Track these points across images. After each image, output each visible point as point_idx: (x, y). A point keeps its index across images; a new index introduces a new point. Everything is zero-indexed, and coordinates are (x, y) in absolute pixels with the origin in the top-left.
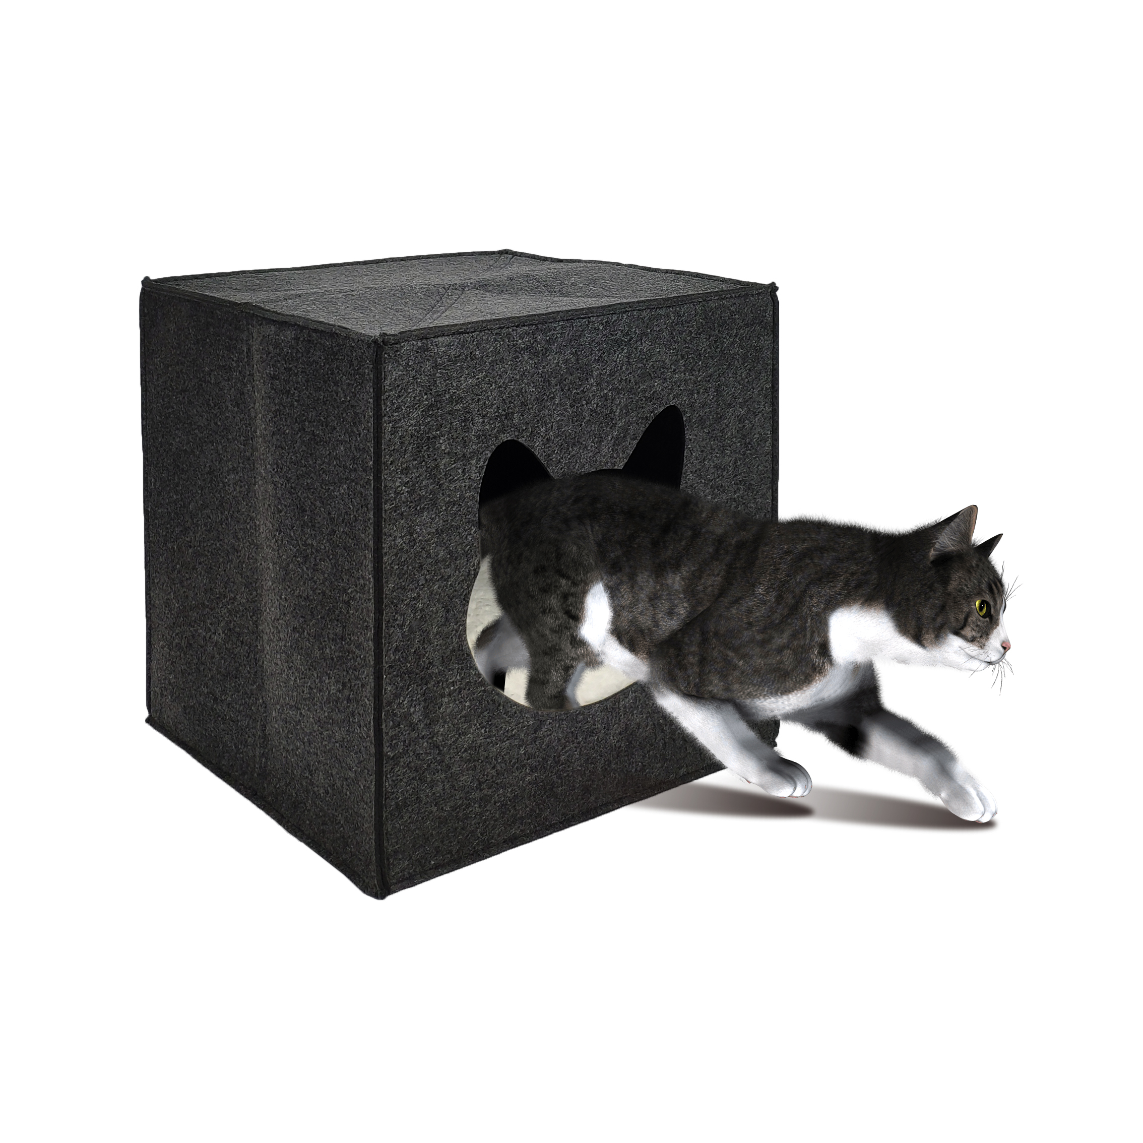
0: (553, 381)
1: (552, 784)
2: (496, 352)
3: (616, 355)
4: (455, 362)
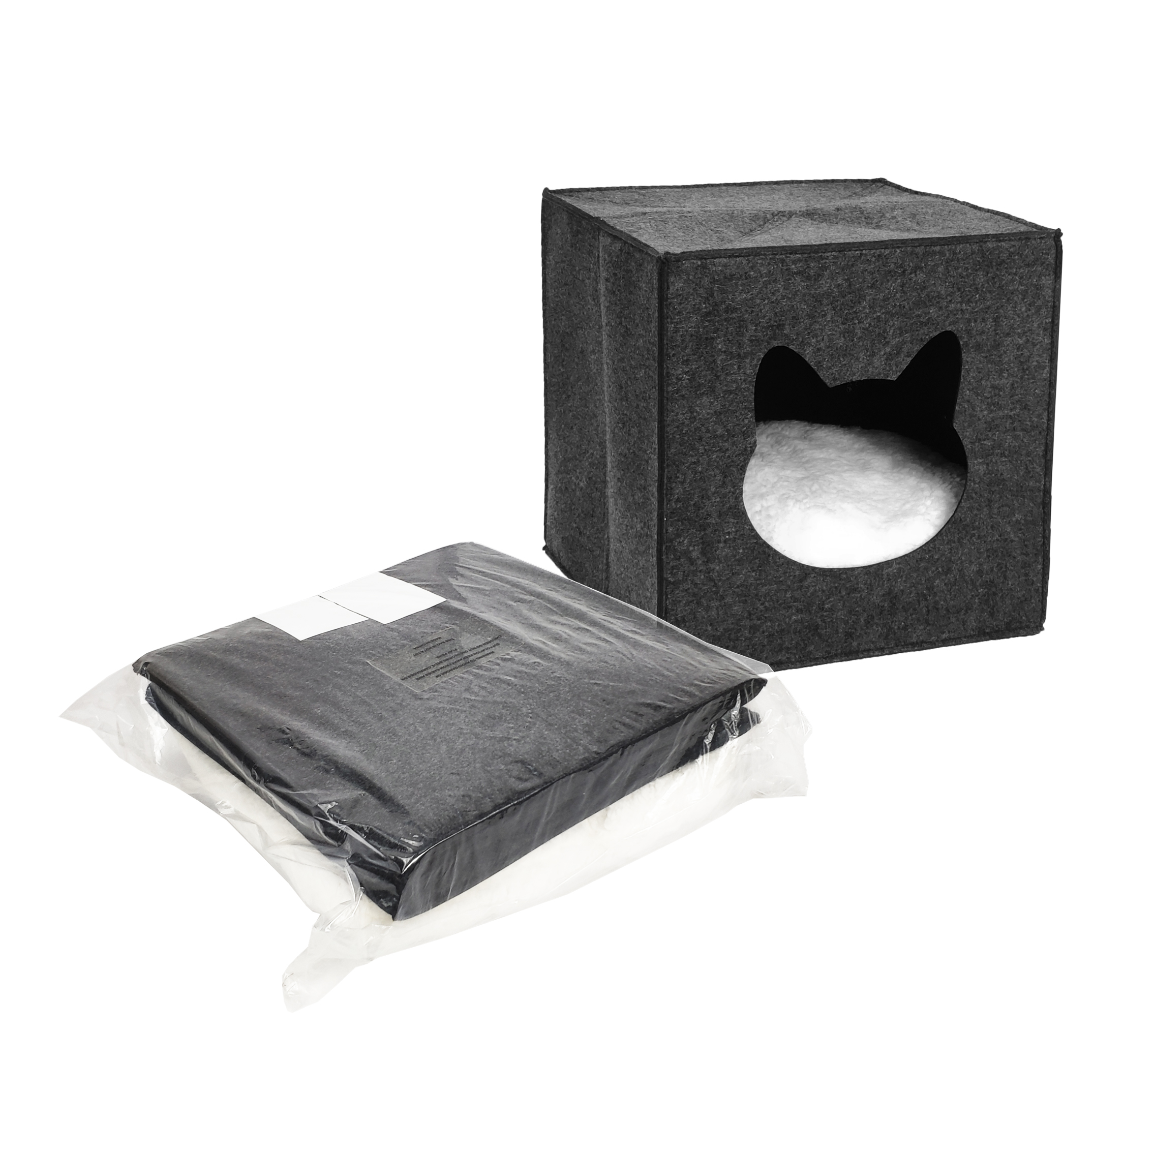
0: (825, 302)
1: (816, 626)
2: (769, 273)
3: (890, 284)
4: (730, 280)
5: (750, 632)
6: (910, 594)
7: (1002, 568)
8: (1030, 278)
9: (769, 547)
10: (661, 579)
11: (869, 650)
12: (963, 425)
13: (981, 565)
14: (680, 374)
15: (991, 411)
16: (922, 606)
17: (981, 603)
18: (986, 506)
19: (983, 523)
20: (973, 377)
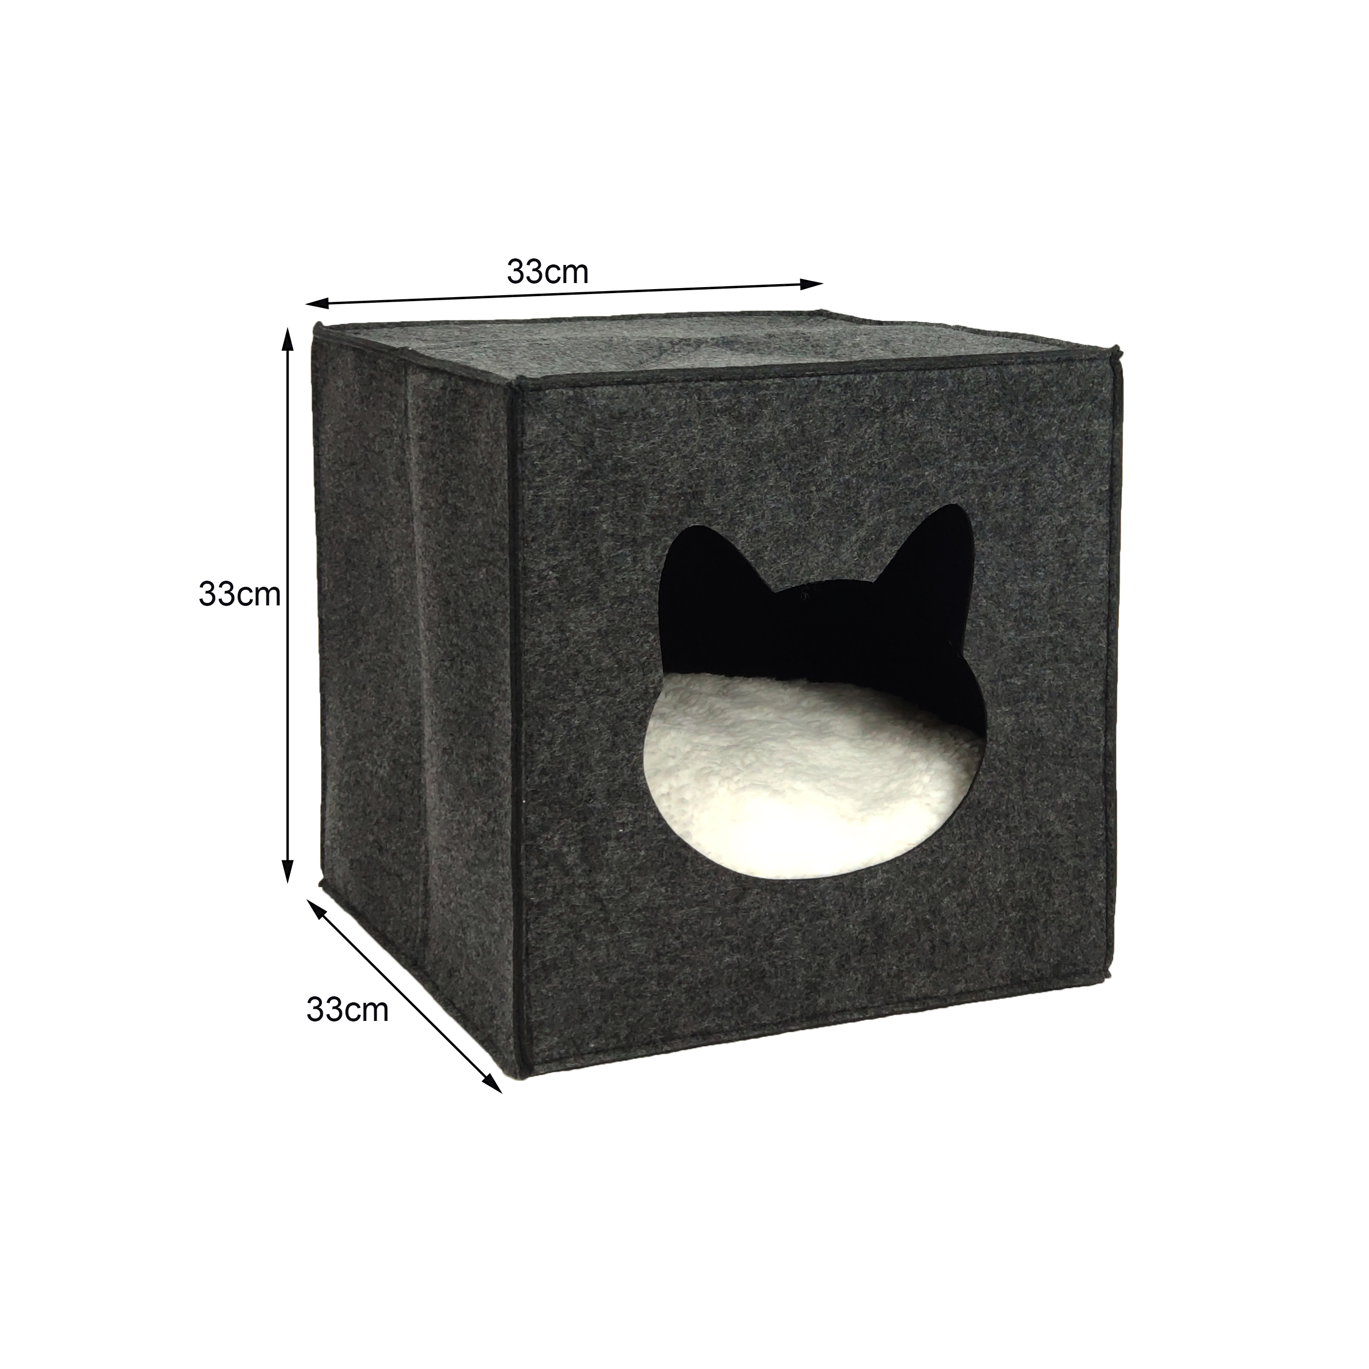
0: (765, 457)
1: (761, 973)
2: (680, 411)
3: (863, 429)
4: (620, 420)
5: (658, 984)
6: (905, 920)
7: (1043, 878)
8: (1075, 422)
9: (686, 846)
10: (519, 900)
11: (844, 1011)
12: (979, 653)
13: (1012, 873)
14: (543, 570)
15: (1020, 632)
16: (923, 938)
17: (1013, 934)
18: (1017, 780)
19: (1013, 807)
20: (993, 579)
